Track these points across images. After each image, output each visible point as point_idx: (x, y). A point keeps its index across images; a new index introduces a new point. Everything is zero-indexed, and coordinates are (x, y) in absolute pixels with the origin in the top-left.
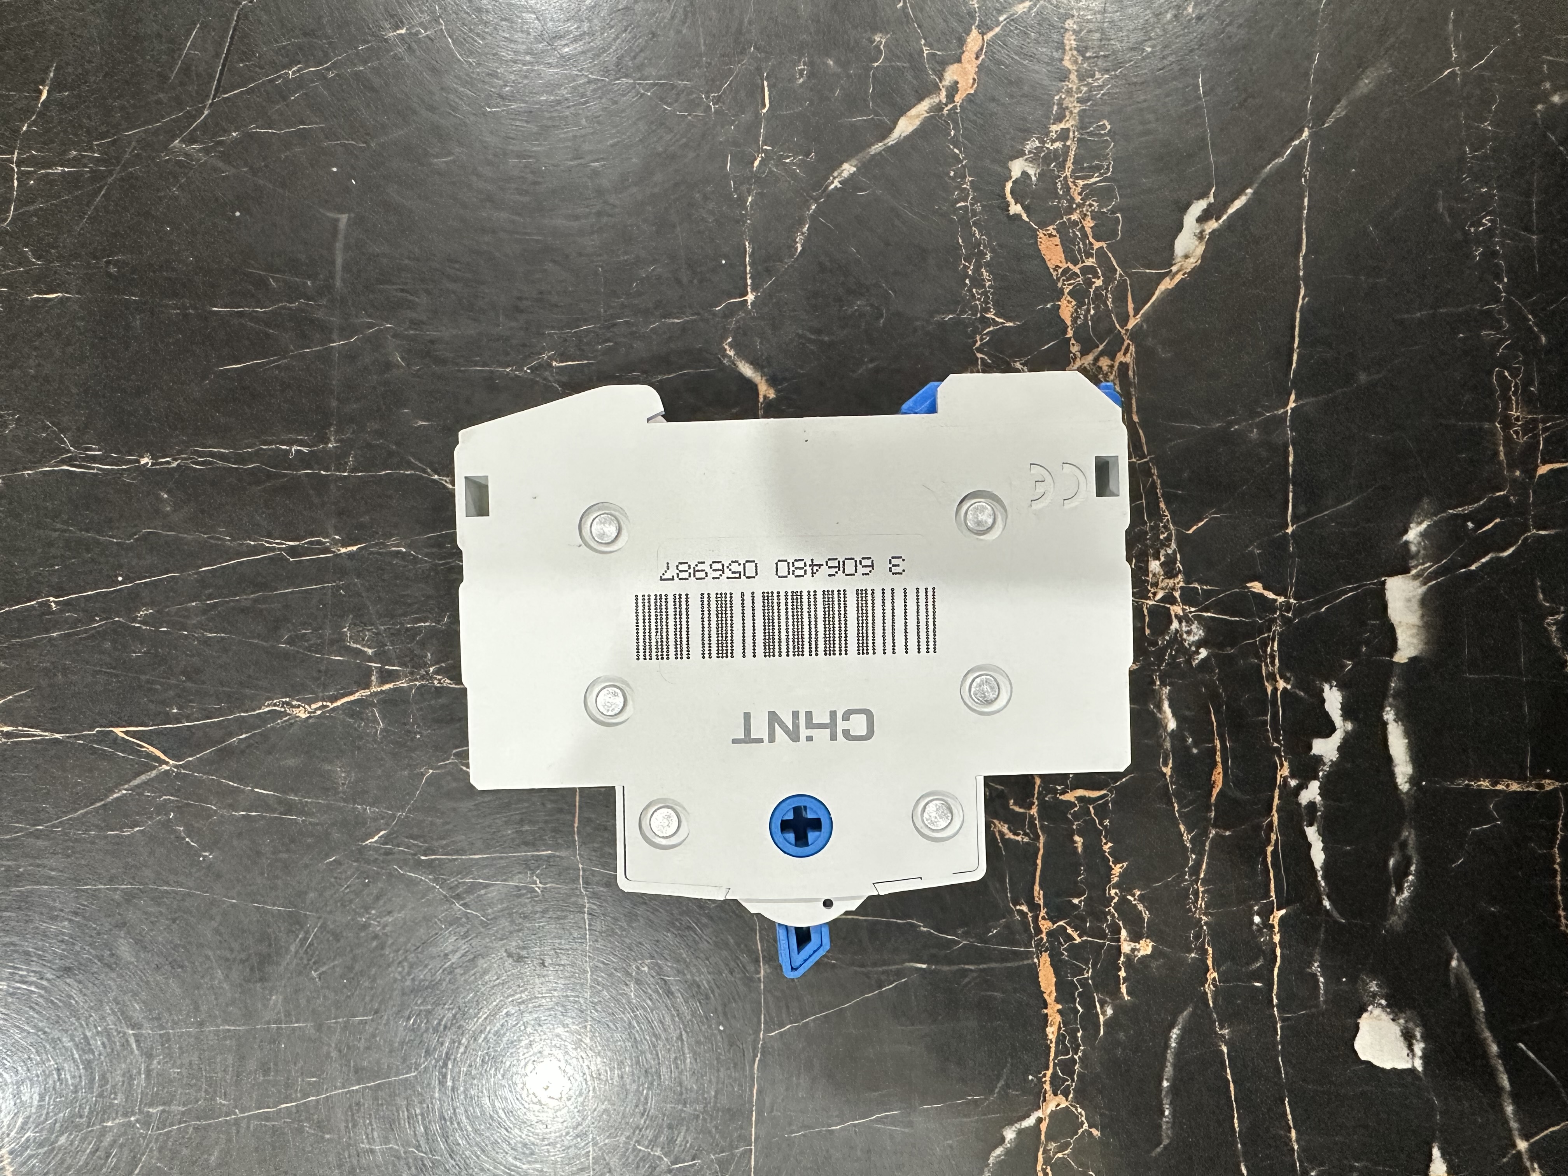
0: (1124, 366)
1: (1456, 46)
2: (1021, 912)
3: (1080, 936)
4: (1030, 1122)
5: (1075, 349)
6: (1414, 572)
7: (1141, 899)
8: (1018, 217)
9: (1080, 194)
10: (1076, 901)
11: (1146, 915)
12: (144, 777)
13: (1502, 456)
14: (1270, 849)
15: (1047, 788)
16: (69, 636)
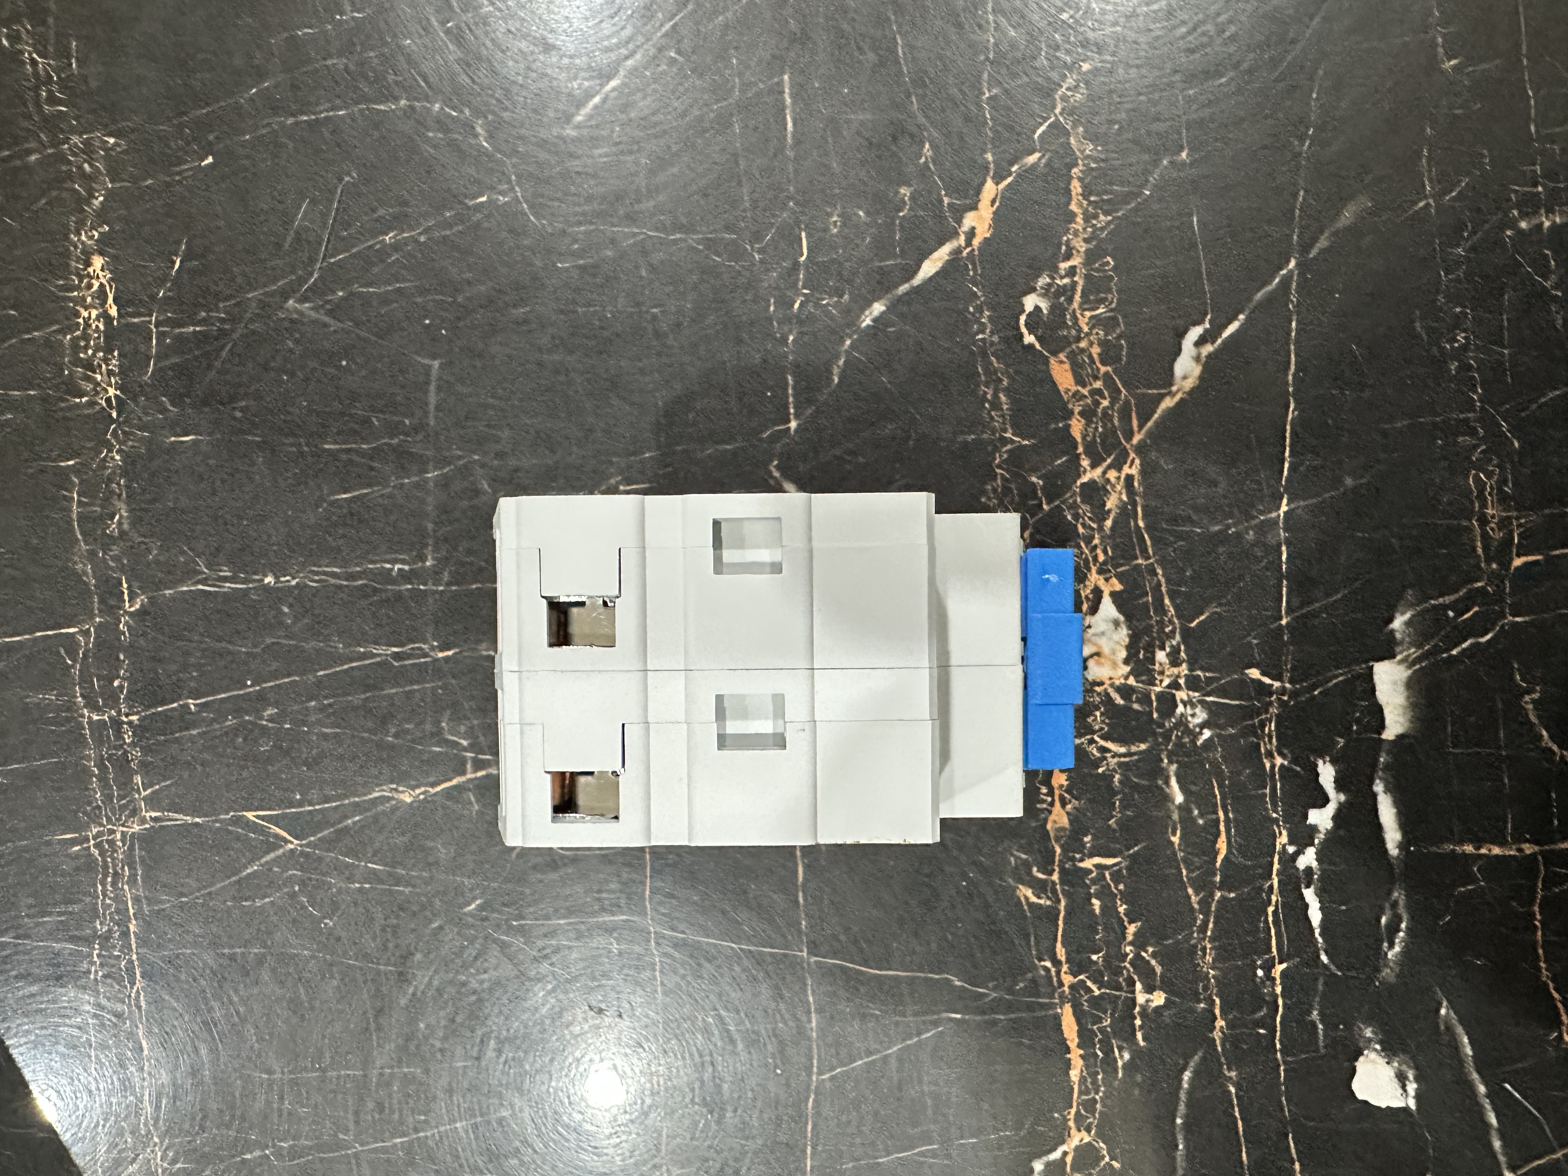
0: (1129, 478)
1: (1431, 180)
2: (1045, 968)
3: (1099, 989)
4: (1056, 1155)
5: (1085, 463)
6: (1399, 657)
7: (1154, 955)
8: (1031, 346)
9: (1087, 324)
10: (1094, 957)
11: (1159, 970)
12: (272, 855)
13: (1480, 551)
14: (1271, 909)
15: (1067, 856)
16: (204, 733)
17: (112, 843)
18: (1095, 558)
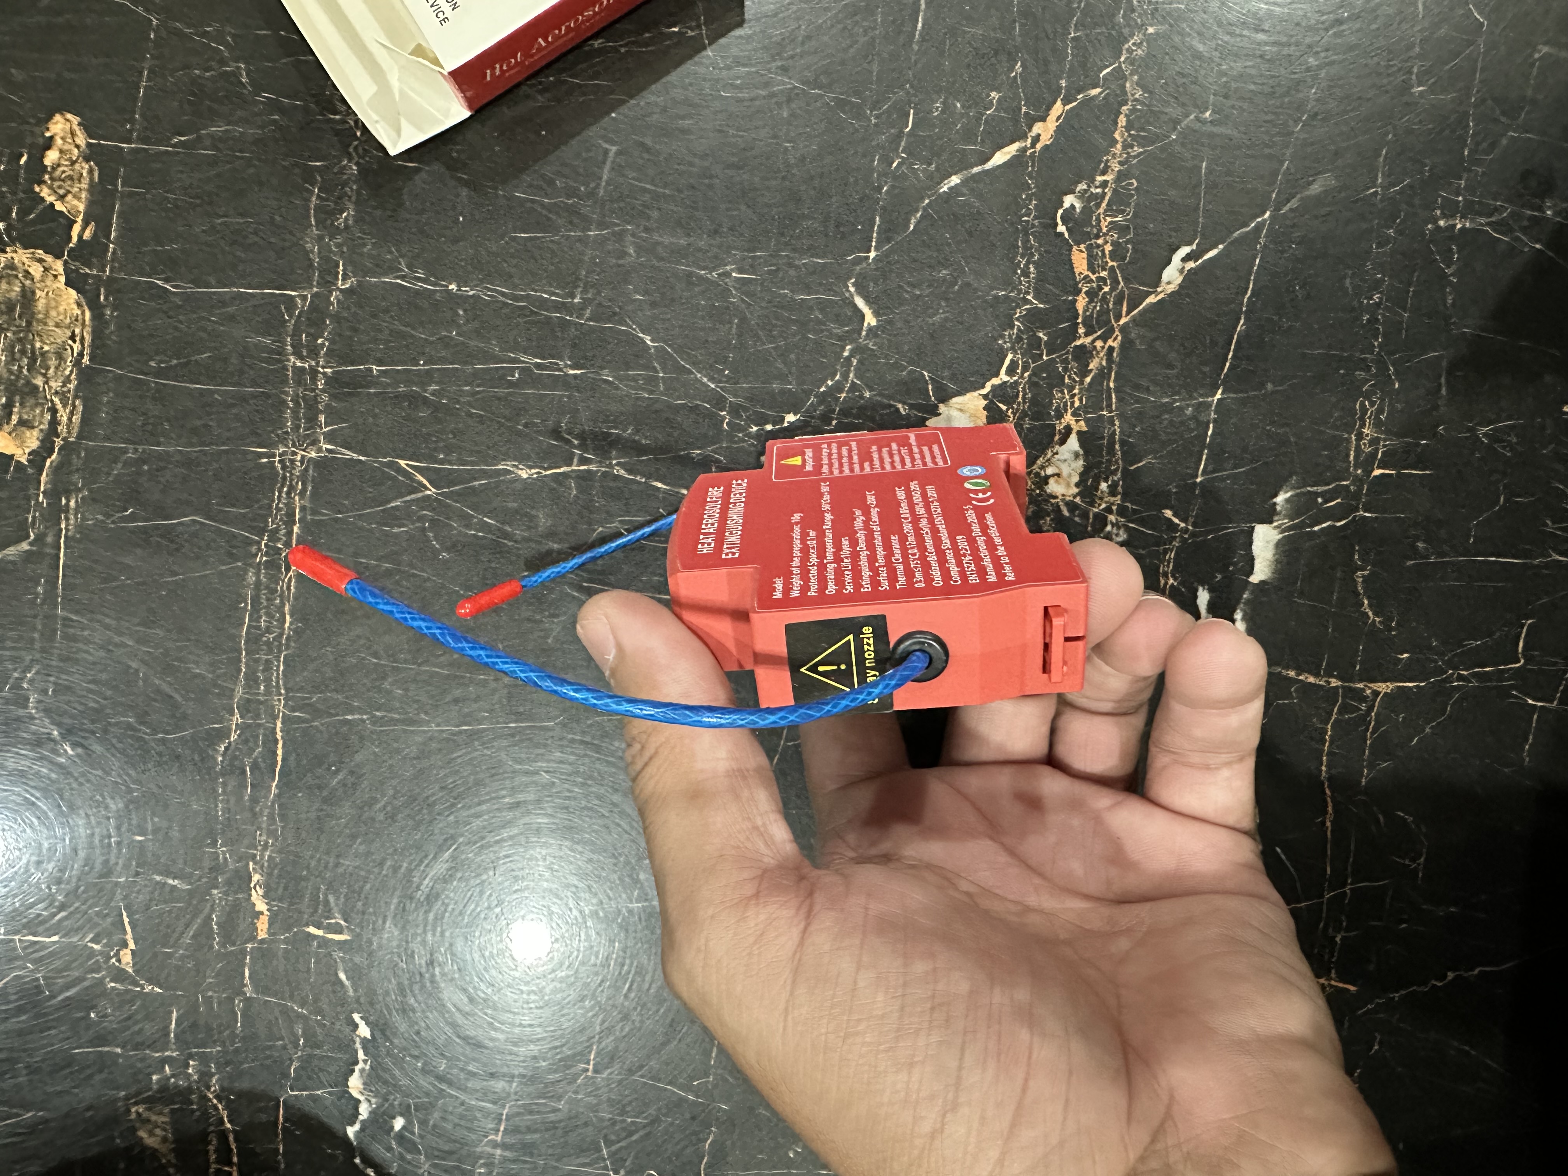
0: (1111, 349)
1: (1382, 174)
5: (1081, 331)
6: (1275, 524)
8: (1062, 234)
9: (1107, 227)
12: (413, 496)
13: (1352, 458)
16: (381, 393)
17: (292, 461)
18: (1073, 403)
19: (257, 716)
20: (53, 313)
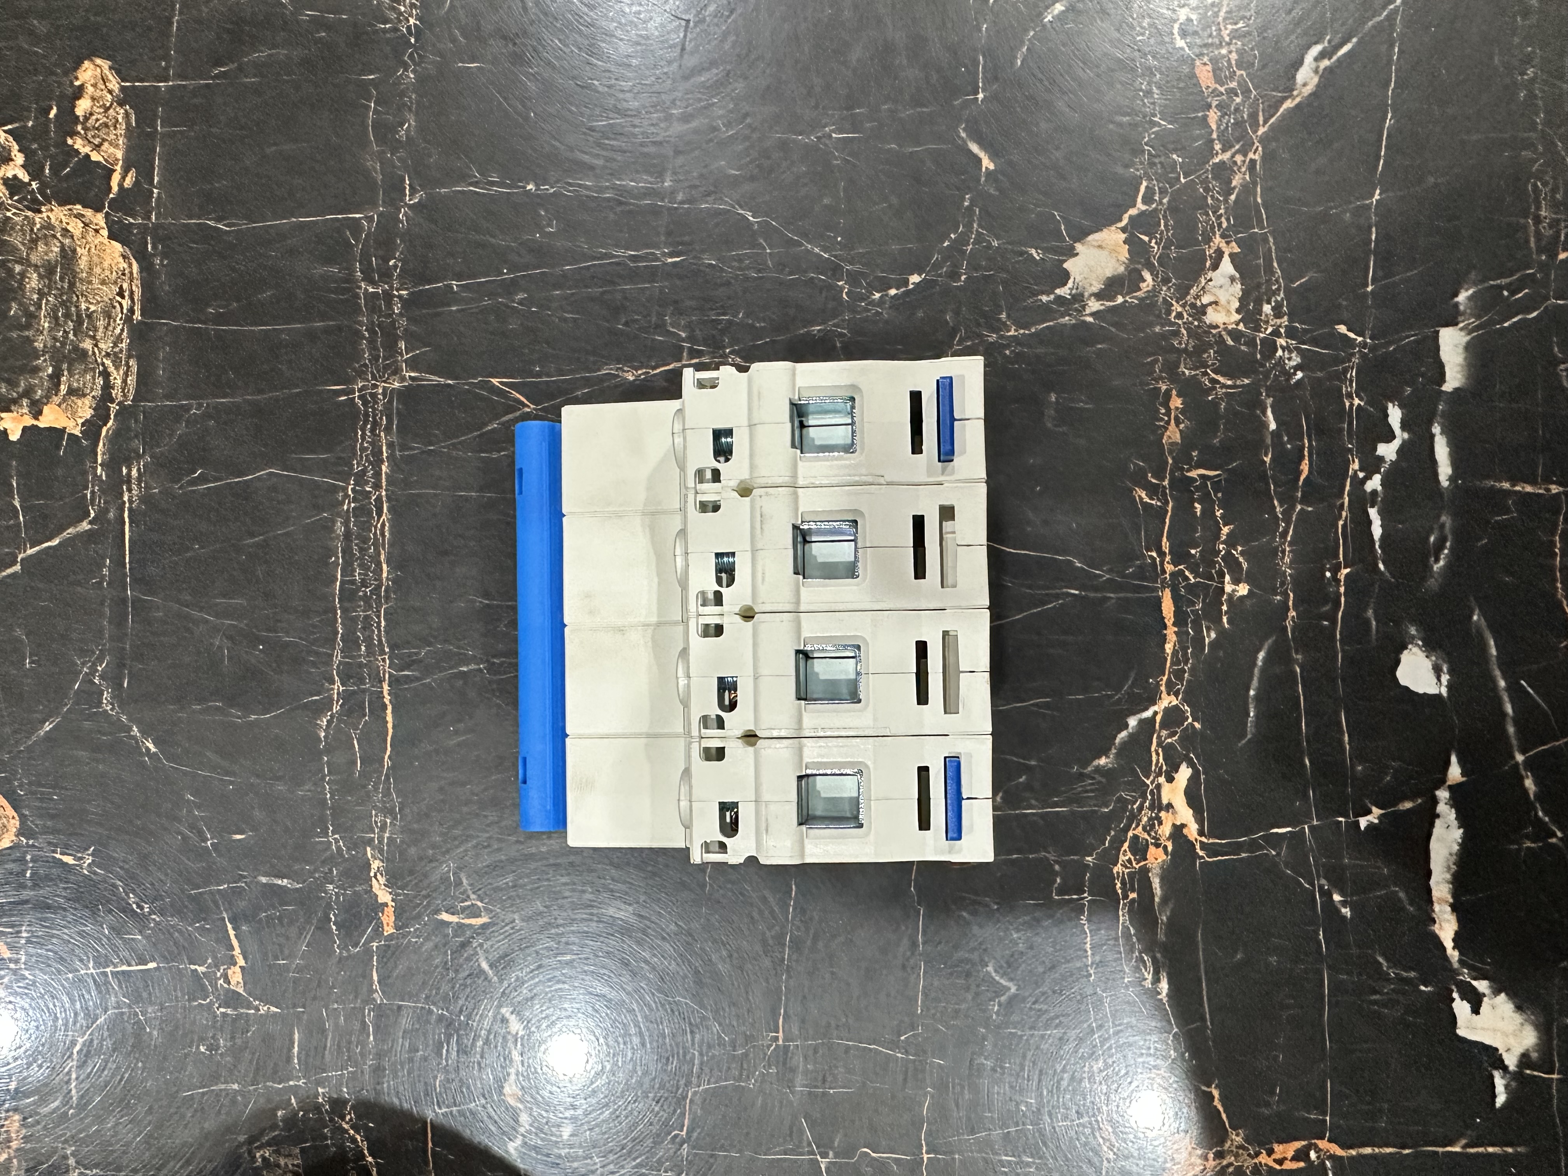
0: (1253, 162)
2: (1151, 557)
3: (1194, 578)
4: (1148, 714)
5: (1218, 147)
6: (1461, 325)
7: (1242, 553)
8: (1182, 50)
9: (1229, 35)
10: (1193, 552)
11: (1245, 566)
12: (511, 416)
13: (1532, 245)
14: (1341, 523)
15: (1177, 467)
16: (462, 310)
17: (374, 396)
18: (1220, 225)
19: (362, 681)
20: (97, 270)
